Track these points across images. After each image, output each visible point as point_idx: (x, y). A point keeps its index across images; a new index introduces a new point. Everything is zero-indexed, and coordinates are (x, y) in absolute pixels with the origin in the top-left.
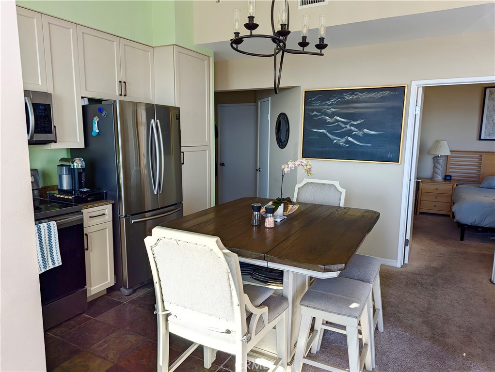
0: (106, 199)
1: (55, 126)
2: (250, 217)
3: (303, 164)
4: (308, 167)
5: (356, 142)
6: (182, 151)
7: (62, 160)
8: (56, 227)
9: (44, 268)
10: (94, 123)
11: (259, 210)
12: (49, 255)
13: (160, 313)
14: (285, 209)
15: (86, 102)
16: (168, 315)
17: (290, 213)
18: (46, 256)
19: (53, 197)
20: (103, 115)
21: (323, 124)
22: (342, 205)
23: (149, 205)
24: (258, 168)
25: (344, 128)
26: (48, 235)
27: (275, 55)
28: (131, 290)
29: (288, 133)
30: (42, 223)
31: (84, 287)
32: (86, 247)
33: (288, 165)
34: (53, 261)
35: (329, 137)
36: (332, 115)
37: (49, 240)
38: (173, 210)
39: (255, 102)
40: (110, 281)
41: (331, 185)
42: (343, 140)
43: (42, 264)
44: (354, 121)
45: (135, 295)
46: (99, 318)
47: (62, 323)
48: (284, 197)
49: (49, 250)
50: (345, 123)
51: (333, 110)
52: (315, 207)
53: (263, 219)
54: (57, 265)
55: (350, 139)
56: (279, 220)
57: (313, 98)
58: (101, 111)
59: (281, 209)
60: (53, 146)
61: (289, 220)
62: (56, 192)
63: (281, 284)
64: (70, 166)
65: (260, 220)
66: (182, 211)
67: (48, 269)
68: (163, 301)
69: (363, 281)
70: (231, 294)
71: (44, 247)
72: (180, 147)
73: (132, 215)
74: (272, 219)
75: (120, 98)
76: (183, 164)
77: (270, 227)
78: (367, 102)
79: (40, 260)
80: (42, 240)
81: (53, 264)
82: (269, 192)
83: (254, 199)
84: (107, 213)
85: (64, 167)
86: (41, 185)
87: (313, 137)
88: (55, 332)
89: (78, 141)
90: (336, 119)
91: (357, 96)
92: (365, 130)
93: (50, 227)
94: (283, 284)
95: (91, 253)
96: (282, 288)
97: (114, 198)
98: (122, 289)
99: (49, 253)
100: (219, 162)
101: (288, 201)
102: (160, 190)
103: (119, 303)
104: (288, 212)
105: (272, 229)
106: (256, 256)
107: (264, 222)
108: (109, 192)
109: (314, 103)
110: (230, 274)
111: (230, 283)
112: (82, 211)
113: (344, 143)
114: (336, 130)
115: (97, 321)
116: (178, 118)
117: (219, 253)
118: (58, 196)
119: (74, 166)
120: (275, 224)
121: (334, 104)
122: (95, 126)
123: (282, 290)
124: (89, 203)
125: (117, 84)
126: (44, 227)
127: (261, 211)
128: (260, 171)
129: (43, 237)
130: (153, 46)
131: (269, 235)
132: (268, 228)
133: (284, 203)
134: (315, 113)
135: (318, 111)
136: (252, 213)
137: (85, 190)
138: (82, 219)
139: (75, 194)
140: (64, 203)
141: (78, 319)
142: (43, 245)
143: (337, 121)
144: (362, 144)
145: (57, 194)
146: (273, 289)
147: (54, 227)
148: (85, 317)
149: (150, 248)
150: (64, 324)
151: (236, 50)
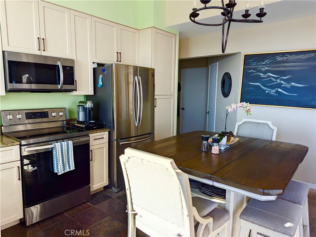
0: (105, 128)
1: (76, 81)
2: (200, 145)
3: (244, 106)
4: (248, 108)
5: (285, 93)
6: (155, 98)
7: (80, 102)
8: (72, 144)
9: (63, 171)
10: (99, 78)
11: (207, 140)
12: (67, 163)
13: (130, 213)
14: (228, 140)
15: (96, 66)
16: (135, 214)
17: (232, 143)
18: (65, 163)
19: (74, 125)
20: (105, 73)
21: (258, 79)
22: (274, 139)
23: (133, 133)
24: (208, 111)
25: (275, 81)
26: (67, 150)
27: (223, 24)
28: (118, 189)
29: (230, 86)
30: (64, 141)
31: (89, 185)
32: (91, 159)
33: (231, 106)
34: (69, 167)
35: (262, 89)
36: (265, 72)
37: (67, 153)
38: (148, 137)
39: (207, 66)
40: (105, 182)
41: (264, 124)
42: (274, 91)
43: (62, 168)
44: (283, 76)
45: (121, 192)
46: (96, 207)
47: (74, 207)
48: (228, 131)
49: (67, 159)
50: (276, 78)
51: (266, 68)
52: (251, 140)
53: (210, 147)
54: (72, 169)
55: (279, 90)
56: (223, 148)
57: (250, 60)
58: (104, 71)
59: (225, 140)
60: (74, 93)
61: (231, 149)
62: (76, 122)
63: (223, 199)
64: (84, 106)
65: (208, 148)
66: (153, 138)
67: (66, 171)
68: (132, 204)
69: (294, 203)
70: (182, 206)
71: (64, 157)
72: (154, 95)
73: (121, 139)
74: (218, 147)
75: (117, 63)
76: (156, 107)
77: (215, 153)
78: (295, 62)
79: (61, 165)
80: (63, 152)
81: (69, 168)
82: (216, 128)
83: (205, 132)
84: (105, 137)
85: (81, 107)
86: (68, 118)
87: (250, 88)
88: (69, 213)
89: (90, 90)
90: (269, 75)
91: (287, 58)
92: (293, 83)
93: (69, 144)
94: (225, 199)
95: (94, 163)
96: (224, 202)
97: (110, 127)
98: (113, 188)
99: (67, 161)
100: (181, 107)
101: (230, 135)
102: (139, 123)
103: (110, 197)
104: (230, 142)
105: (217, 155)
106: (203, 176)
107: (211, 149)
108: (107, 124)
109: (251, 64)
110: (181, 190)
111: (181, 197)
112: (89, 135)
113: (275, 93)
114: (268, 83)
115: (95, 208)
116: (153, 76)
117: (173, 172)
118: (76, 125)
119: (86, 106)
120: (220, 152)
121: (268, 64)
122: (100, 81)
123: (225, 204)
124: (94, 130)
125: (115, 54)
126: (65, 144)
127: (209, 141)
128: (209, 113)
129: (64, 151)
130: (139, 29)
131: (215, 160)
132: (214, 154)
133: (227, 136)
134: (252, 71)
135: (254, 69)
136: (202, 142)
137: (93, 121)
138: (89, 141)
139: (86, 124)
140: (80, 129)
141: (84, 205)
142: (63, 156)
143: (270, 76)
144: (290, 94)
145: (76, 124)
146: (217, 203)
147: (71, 145)
148: (88, 205)
149: (124, 164)
150: (75, 208)
151: (194, 21)
